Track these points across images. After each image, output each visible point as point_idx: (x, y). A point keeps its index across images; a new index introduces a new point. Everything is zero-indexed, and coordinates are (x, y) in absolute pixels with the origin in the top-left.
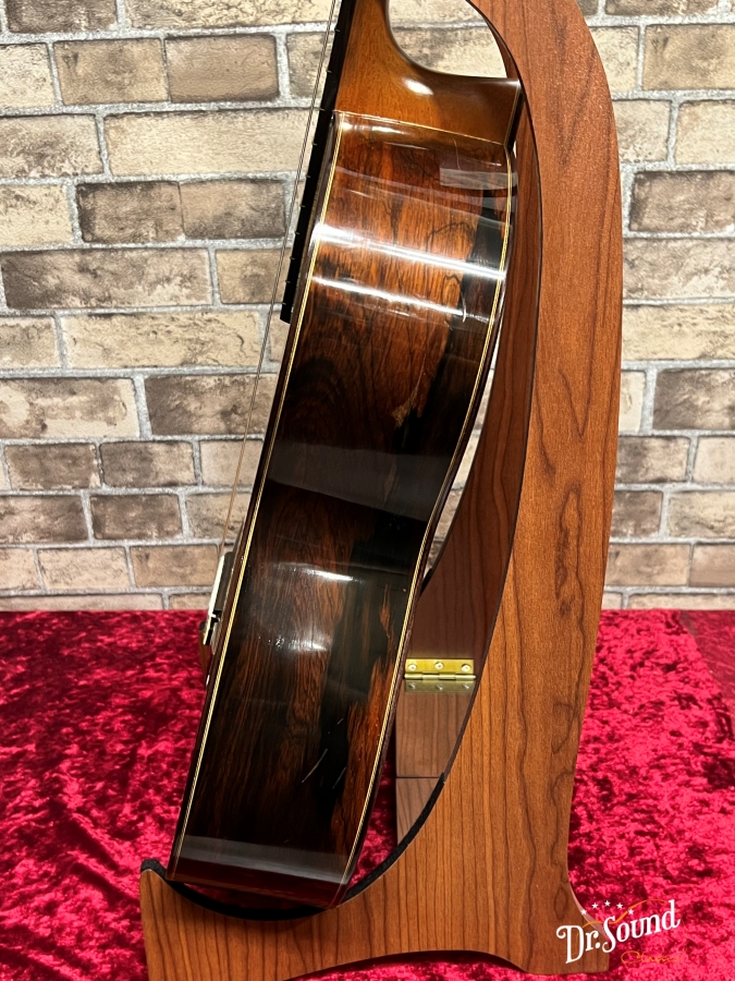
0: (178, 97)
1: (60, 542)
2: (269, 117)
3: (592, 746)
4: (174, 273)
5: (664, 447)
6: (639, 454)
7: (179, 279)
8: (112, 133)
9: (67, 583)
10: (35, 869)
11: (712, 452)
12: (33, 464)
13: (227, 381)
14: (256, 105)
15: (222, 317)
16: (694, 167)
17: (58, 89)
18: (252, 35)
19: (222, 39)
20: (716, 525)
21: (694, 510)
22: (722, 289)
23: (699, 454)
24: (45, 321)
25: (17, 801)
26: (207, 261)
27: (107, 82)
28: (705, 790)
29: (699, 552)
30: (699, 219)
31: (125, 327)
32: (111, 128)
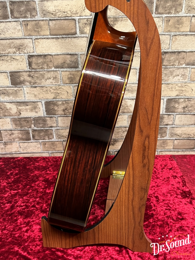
0: (52, 34)
1: (24, 141)
2: (74, 39)
3: (153, 188)
4: (51, 77)
5: (168, 117)
6: (162, 119)
7: (53, 78)
8: (36, 43)
9: (26, 150)
10: (22, 221)
11: (179, 118)
12: (18, 122)
13: (64, 102)
14: (71, 36)
15: (63, 87)
16: (176, 51)
17: (23, 32)
18: (70, 19)
19: (63, 20)
20: (180, 135)
21: (175, 131)
22: (182, 80)
23: (176, 119)
24: (20, 88)
25: (17, 204)
26: (59, 74)
27: (35, 31)
28: (181, 199)
29: (175, 141)
30: (176, 63)
31: (40, 90)
32: (36, 42)
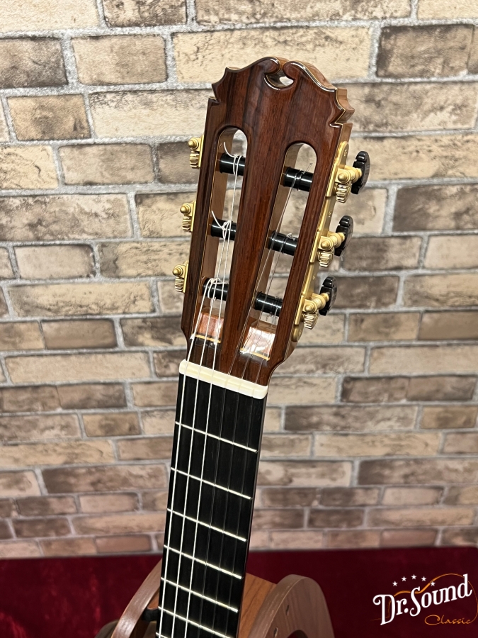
0: (51, 347)
2: (112, 356)
4: (57, 423)
5: (364, 492)
7: (59, 427)
8: (11, 365)
11: (394, 493)
14: (103, 350)
15: (88, 443)
16: (381, 375)
18: (98, 319)
19: (78, 321)
20: (396, 522)
22: (400, 426)
23: (385, 494)
26: (77, 419)
27: (5, 341)
30: (384, 397)
32: (10, 362)
